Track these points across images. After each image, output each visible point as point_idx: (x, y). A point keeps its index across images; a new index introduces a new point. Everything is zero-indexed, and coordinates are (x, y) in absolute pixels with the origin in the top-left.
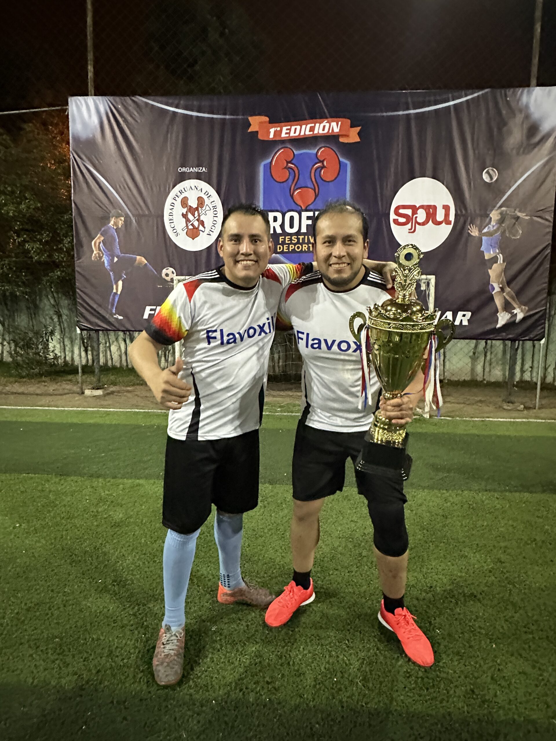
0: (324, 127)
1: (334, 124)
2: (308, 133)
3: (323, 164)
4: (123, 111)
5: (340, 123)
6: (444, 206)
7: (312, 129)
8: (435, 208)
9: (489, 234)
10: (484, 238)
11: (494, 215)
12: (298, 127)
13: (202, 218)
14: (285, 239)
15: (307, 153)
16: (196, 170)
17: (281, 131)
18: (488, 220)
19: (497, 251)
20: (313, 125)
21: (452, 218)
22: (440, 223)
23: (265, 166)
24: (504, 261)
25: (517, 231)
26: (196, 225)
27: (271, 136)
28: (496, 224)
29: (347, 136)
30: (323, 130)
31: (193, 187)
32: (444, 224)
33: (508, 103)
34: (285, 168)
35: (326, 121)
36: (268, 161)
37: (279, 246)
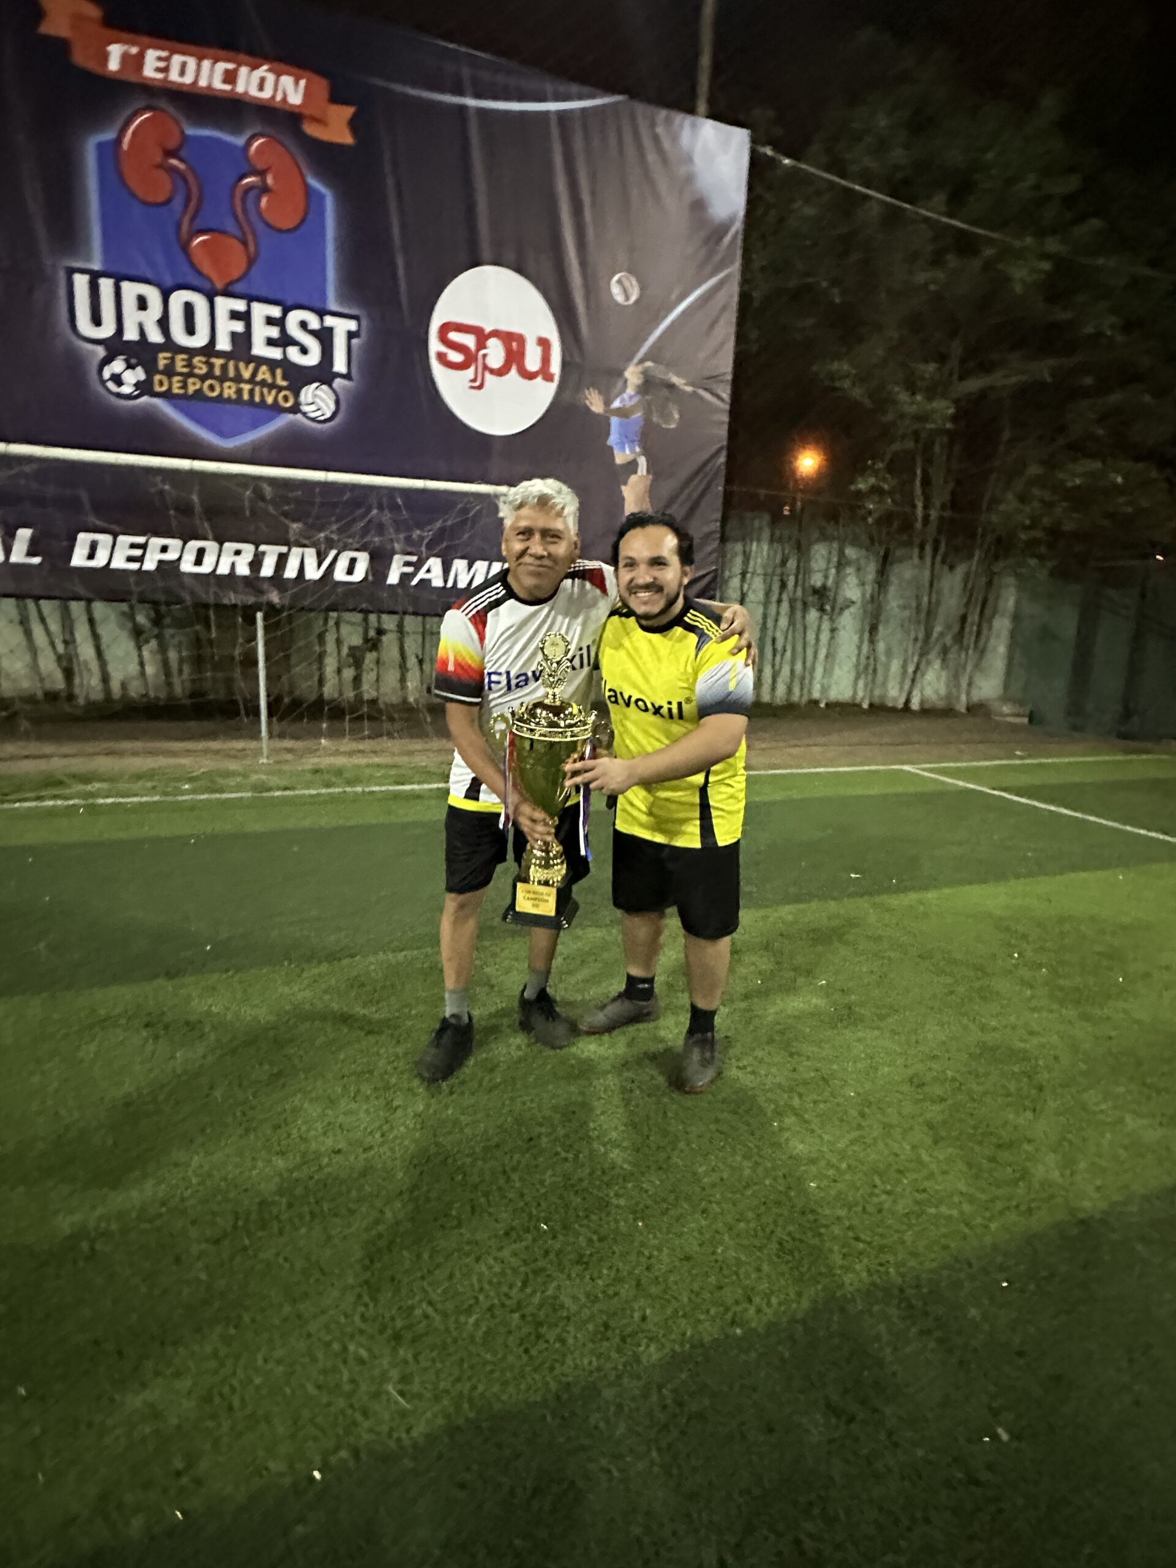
0: (262, 80)
1: (287, 81)
2: (219, 85)
3: (264, 180)
5: (303, 83)
6: (539, 339)
7: (230, 77)
8: (521, 340)
9: (622, 413)
11: (633, 375)
12: (191, 62)
14: (172, 359)
15: (218, 141)
17: (140, 59)
18: (620, 384)
20: (230, 66)
21: (555, 368)
22: (530, 376)
23: (100, 146)
27: (114, 65)
28: (635, 393)
29: (322, 122)
30: (261, 88)
32: (539, 379)
33: (656, 139)
34: (159, 166)
35: (265, 67)
36: (109, 135)
37: (157, 377)
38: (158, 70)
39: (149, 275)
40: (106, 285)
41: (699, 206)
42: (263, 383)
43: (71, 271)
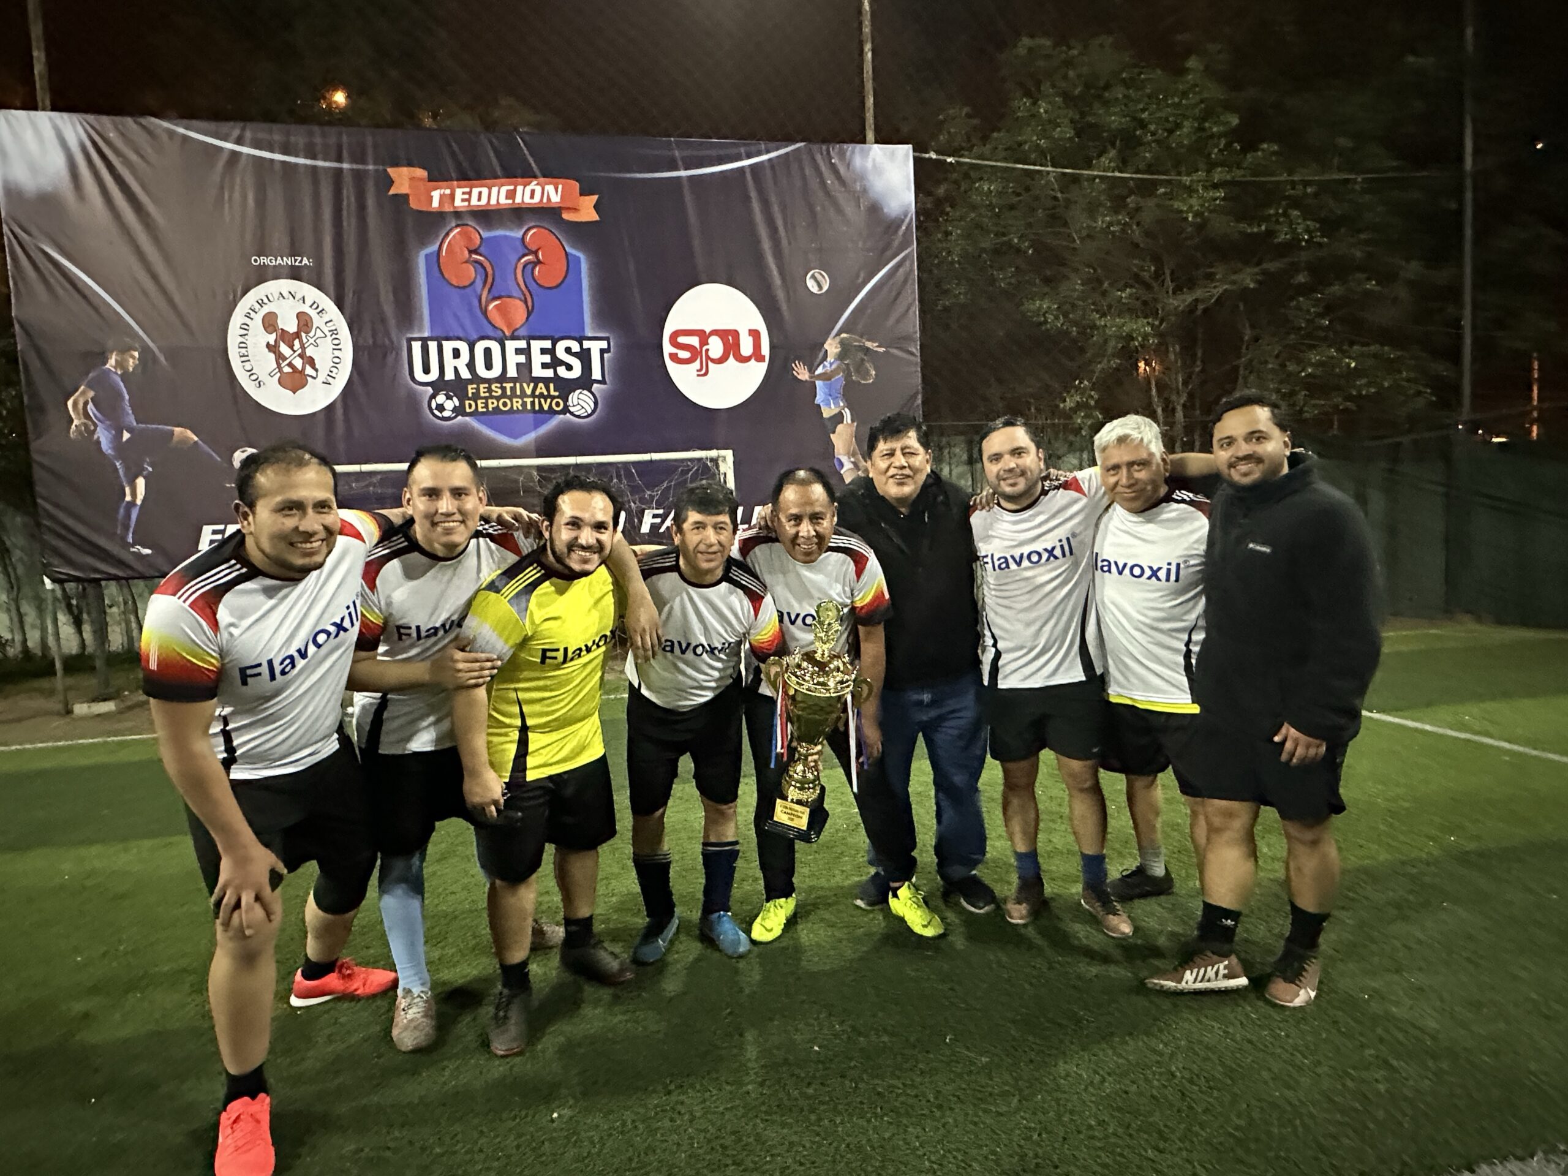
0: (533, 192)
1: (550, 188)
2: (503, 200)
3: (537, 257)
4: (119, 143)
5: (560, 187)
6: (750, 331)
7: (511, 195)
8: (735, 334)
9: (825, 377)
10: (819, 383)
11: (832, 347)
12: (485, 191)
13: (309, 352)
14: (478, 389)
15: (506, 237)
16: (287, 261)
17: (452, 197)
18: (821, 354)
19: (842, 404)
20: (512, 187)
21: (765, 350)
22: (746, 360)
23: (427, 256)
24: (853, 421)
25: (868, 373)
26: (300, 367)
27: (435, 204)
28: (836, 359)
29: (575, 210)
30: (532, 197)
31: (285, 294)
32: (753, 361)
33: (834, 168)
34: (466, 262)
35: (535, 182)
36: (434, 248)
37: (467, 402)
38: (463, 200)
39: (461, 335)
40: (433, 346)
41: (875, 209)
42: (541, 395)
43: (410, 340)
